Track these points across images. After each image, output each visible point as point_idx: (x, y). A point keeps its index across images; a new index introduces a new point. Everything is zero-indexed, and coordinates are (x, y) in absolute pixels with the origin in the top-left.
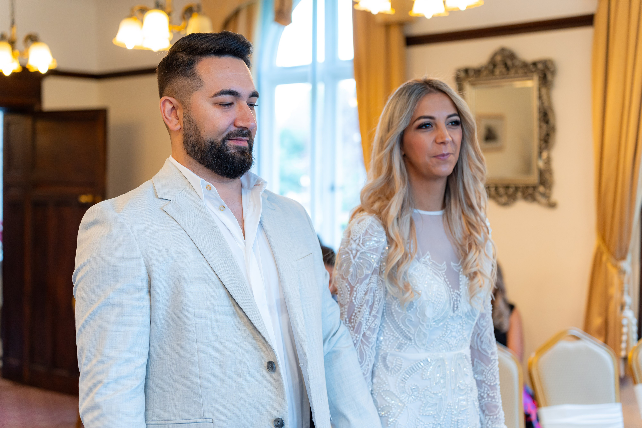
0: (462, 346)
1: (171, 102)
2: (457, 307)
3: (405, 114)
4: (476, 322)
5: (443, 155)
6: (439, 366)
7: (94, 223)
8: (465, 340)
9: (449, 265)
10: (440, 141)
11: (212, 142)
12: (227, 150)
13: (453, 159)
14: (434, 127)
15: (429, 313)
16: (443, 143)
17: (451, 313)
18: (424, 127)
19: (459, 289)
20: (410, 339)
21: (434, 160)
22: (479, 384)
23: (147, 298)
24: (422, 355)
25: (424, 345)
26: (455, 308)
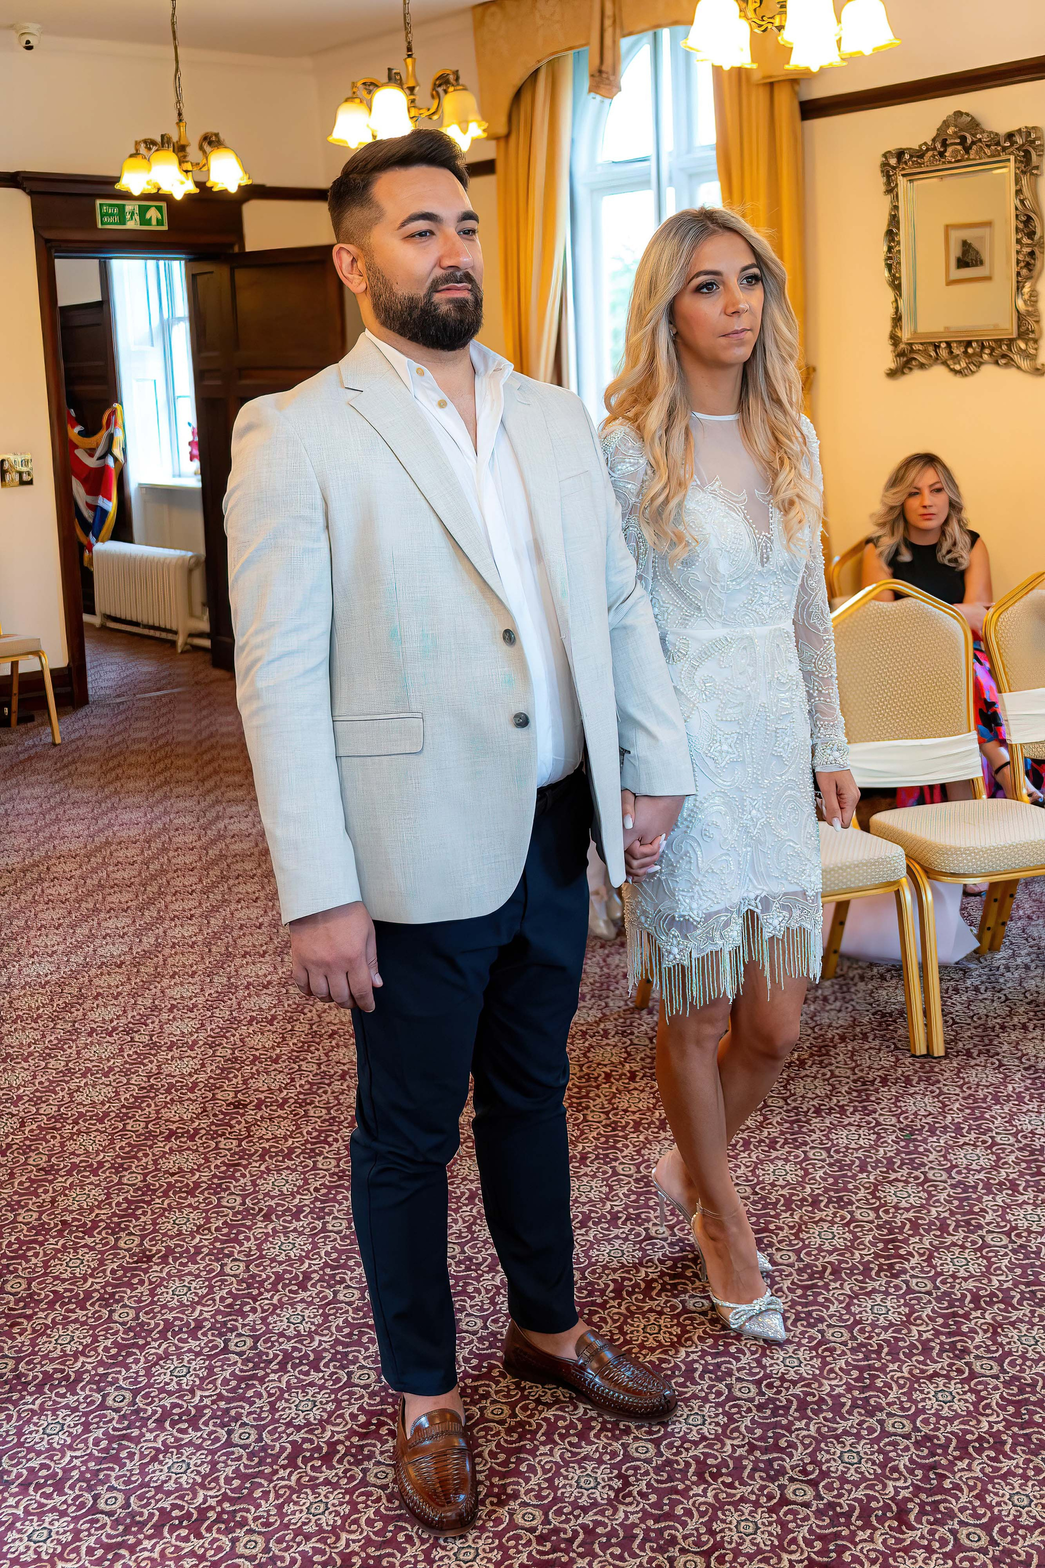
0: (781, 618)
1: (348, 252)
2: (768, 558)
3: (676, 271)
4: (799, 581)
5: (736, 332)
6: (745, 648)
7: (249, 428)
8: (784, 608)
9: (751, 495)
10: (731, 310)
11: (411, 299)
12: (435, 310)
13: (751, 338)
14: (721, 287)
15: (723, 567)
16: (736, 312)
17: (760, 568)
18: (705, 290)
19: (768, 530)
20: (699, 609)
21: (723, 341)
22: (807, 676)
23: (324, 537)
24: (719, 632)
25: (720, 616)
26: (764, 560)
